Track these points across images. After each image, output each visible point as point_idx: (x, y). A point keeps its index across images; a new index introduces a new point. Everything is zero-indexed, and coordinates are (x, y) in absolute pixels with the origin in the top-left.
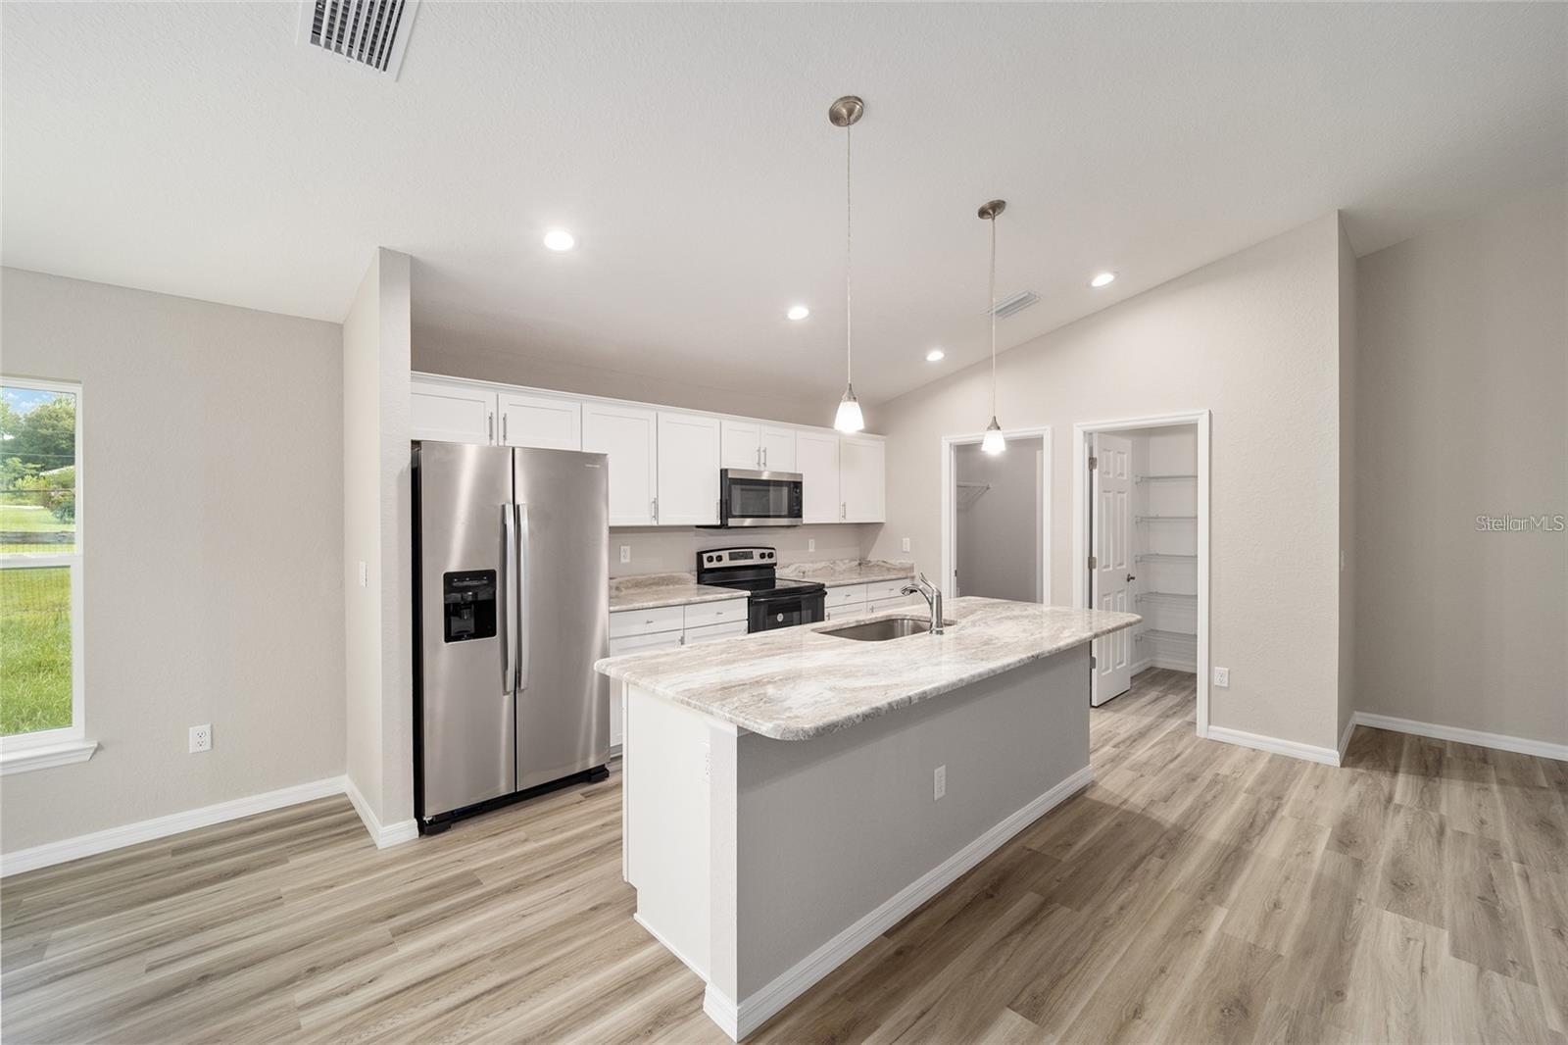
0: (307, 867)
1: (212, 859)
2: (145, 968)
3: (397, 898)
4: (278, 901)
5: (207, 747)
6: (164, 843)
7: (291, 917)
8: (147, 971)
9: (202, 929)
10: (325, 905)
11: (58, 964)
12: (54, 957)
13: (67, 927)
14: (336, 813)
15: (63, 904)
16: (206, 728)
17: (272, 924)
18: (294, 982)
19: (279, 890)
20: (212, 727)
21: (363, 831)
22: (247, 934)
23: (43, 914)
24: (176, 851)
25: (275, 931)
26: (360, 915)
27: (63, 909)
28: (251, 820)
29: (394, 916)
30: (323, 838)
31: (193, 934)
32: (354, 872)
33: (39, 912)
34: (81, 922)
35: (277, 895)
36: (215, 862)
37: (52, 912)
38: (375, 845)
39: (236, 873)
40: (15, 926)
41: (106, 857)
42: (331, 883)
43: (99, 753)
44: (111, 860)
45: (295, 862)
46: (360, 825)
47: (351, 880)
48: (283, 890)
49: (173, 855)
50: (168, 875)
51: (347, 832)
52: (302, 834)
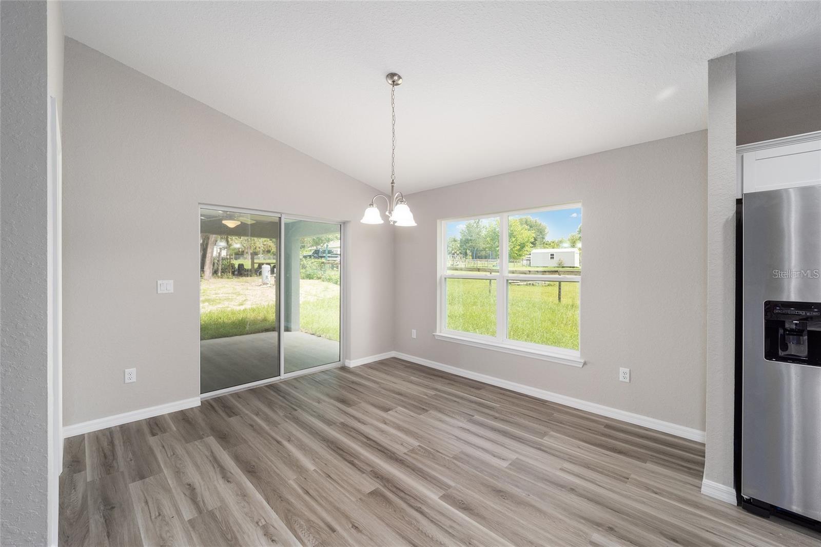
0: (653, 472)
1: (616, 439)
2: (560, 467)
3: (688, 533)
4: (626, 480)
5: (628, 380)
6: (606, 419)
7: (625, 492)
8: (560, 469)
9: (589, 467)
10: (645, 500)
11: (545, 444)
12: (547, 441)
13: (556, 432)
14: (692, 453)
15: (561, 423)
16: (627, 370)
17: (614, 489)
18: (599, 526)
19: (631, 474)
20: (630, 370)
21: (700, 475)
22: (601, 484)
23: (554, 423)
24: (607, 426)
25: (610, 493)
26: (657, 522)
27: (560, 425)
28: (647, 430)
29: (677, 542)
30: (674, 463)
31: (584, 467)
32: (675, 495)
33: (554, 422)
34: (559, 433)
35: (626, 476)
36: (616, 440)
37: (557, 424)
38: (700, 488)
39: (620, 452)
40: (546, 422)
41: (585, 414)
42: (658, 491)
43: (585, 366)
44: (585, 415)
45: (649, 466)
46: (701, 469)
47: (670, 498)
48: (633, 476)
49: (605, 427)
50: (596, 434)
51: (690, 469)
52: (664, 453)
